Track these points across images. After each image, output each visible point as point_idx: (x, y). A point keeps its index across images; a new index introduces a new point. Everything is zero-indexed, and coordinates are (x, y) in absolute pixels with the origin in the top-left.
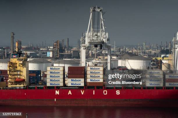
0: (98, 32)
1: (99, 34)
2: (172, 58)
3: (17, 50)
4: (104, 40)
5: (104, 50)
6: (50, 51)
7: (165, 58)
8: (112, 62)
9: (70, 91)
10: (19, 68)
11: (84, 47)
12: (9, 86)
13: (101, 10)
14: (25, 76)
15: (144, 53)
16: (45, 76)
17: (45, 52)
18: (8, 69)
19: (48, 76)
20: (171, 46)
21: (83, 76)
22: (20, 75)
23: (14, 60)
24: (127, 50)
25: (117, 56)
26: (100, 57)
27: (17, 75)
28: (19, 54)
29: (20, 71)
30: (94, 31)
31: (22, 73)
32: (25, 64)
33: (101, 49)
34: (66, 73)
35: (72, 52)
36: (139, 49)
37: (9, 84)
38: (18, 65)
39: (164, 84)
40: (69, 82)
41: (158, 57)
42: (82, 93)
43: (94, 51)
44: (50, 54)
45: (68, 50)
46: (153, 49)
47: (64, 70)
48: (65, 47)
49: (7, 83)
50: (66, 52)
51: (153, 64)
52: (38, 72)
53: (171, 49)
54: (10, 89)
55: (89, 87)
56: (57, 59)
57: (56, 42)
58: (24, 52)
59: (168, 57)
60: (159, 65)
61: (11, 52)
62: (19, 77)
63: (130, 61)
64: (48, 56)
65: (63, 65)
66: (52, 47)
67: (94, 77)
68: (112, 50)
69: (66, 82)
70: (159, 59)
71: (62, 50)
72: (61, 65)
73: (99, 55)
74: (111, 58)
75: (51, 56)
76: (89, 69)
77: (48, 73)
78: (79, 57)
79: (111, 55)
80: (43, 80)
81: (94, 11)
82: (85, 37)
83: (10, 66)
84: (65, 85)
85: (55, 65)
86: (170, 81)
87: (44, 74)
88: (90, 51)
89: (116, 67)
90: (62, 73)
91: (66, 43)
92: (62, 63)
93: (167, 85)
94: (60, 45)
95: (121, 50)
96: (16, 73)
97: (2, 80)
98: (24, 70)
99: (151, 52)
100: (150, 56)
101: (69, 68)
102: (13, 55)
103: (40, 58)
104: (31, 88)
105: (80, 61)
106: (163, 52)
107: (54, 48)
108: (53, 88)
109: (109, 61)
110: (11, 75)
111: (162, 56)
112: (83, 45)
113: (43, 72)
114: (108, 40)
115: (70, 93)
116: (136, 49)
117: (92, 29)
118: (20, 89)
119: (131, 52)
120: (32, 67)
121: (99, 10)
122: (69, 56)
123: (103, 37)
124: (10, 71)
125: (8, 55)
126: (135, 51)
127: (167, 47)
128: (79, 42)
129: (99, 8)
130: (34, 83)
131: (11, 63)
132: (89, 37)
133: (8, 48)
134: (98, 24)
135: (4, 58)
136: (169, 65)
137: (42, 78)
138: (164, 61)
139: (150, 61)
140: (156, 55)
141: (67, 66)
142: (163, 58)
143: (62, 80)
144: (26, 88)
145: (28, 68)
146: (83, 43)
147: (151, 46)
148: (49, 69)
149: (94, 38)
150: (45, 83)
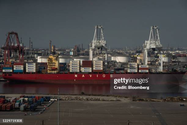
0: (100, 40)
1: (100, 41)
2: (143, 56)
3: (52, 51)
4: (103, 45)
5: (103, 51)
6: (71, 51)
7: (138, 56)
8: (108, 58)
9: (83, 75)
10: (54, 62)
11: (91, 49)
12: (48, 72)
13: (101, 28)
14: (57, 66)
15: (127, 53)
16: (69, 66)
17: (69, 52)
18: (48, 62)
19: (71, 66)
20: (142, 49)
21: (91, 66)
22: (54, 65)
23: (51, 57)
24: (117, 51)
25: (111, 54)
26: (101, 55)
27: (53, 65)
28: (54, 53)
29: (54, 63)
30: (97, 40)
31: (55, 65)
32: (57, 59)
33: (102, 50)
34: (81, 65)
35: (84, 52)
36: (124, 50)
37: (48, 70)
38: (53, 60)
39: (138, 71)
40: (83, 70)
41: (134, 55)
42: (91, 76)
43: (98, 51)
44: (72, 53)
45: (82, 51)
46: (132, 50)
47: (80, 63)
48: (81, 49)
49: (47, 70)
50: (81, 52)
51: (132, 59)
52: (65, 64)
53: (142, 51)
54: (49, 73)
55: (94, 73)
56: (76, 56)
57: (75, 46)
58: (57, 52)
59: (140, 55)
60: (135, 60)
61: (49, 52)
62: (54, 66)
63: (118, 57)
64: (70, 54)
65: (79, 60)
66: (73, 49)
67: (97, 67)
68: (108, 51)
69: (81, 70)
70: (135, 56)
71: (78, 51)
72: (78, 60)
73: (100, 54)
74: (107, 55)
75: (72, 54)
76: (94, 62)
77: (70, 64)
78: (88, 55)
79: (108, 54)
80: (68, 69)
81: (97, 28)
82: (92, 43)
83: (49, 60)
84: (80, 71)
85: (75, 60)
86: (141, 69)
87: (68, 65)
88: (95, 52)
89: (110, 61)
90: (79, 64)
91: (81, 47)
92: (78, 59)
93: (140, 71)
94: (78, 48)
95: (113, 51)
96: (52, 64)
97: (44, 68)
98: (57, 63)
99: (130, 52)
100: (130, 54)
101: (83, 61)
102: (50, 54)
103: (66, 55)
104: (61, 73)
105: (89, 57)
106: (137, 52)
107: (74, 49)
108: (73, 73)
109: (106, 57)
110: (49, 65)
111: (137, 54)
112: (91, 48)
113: (68, 64)
114: (106, 45)
115: (83, 76)
116: (122, 50)
117: (96, 39)
118: (54, 74)
119: (119, 52)
120: (61, 61)
121: (100, 27)
122: (83, 54)
123: (103, 43)
124: (49, 63)
125: (48, 54)
126: (121, 51)
127: (140, 49)
128: (89, 46)
129: (100, 26)
130: (62, 70)
131: (50, 58)
132: (94, 43)
133: (48, 50)
134: (100, 35)
135: (46, 56)
136: (141, 60)
137: (67, 67)
138: (138, 58)
139: (130, 57)
140: (133, 54)
141: (81, 60)
142: (137, 55)
143: (79, 69)
144: (58, 73)
145: (59, 61)
146: (91, 47)
147: (130, 49)
148: (71, 62)
149: (97, 44)
150: (69, 70)
